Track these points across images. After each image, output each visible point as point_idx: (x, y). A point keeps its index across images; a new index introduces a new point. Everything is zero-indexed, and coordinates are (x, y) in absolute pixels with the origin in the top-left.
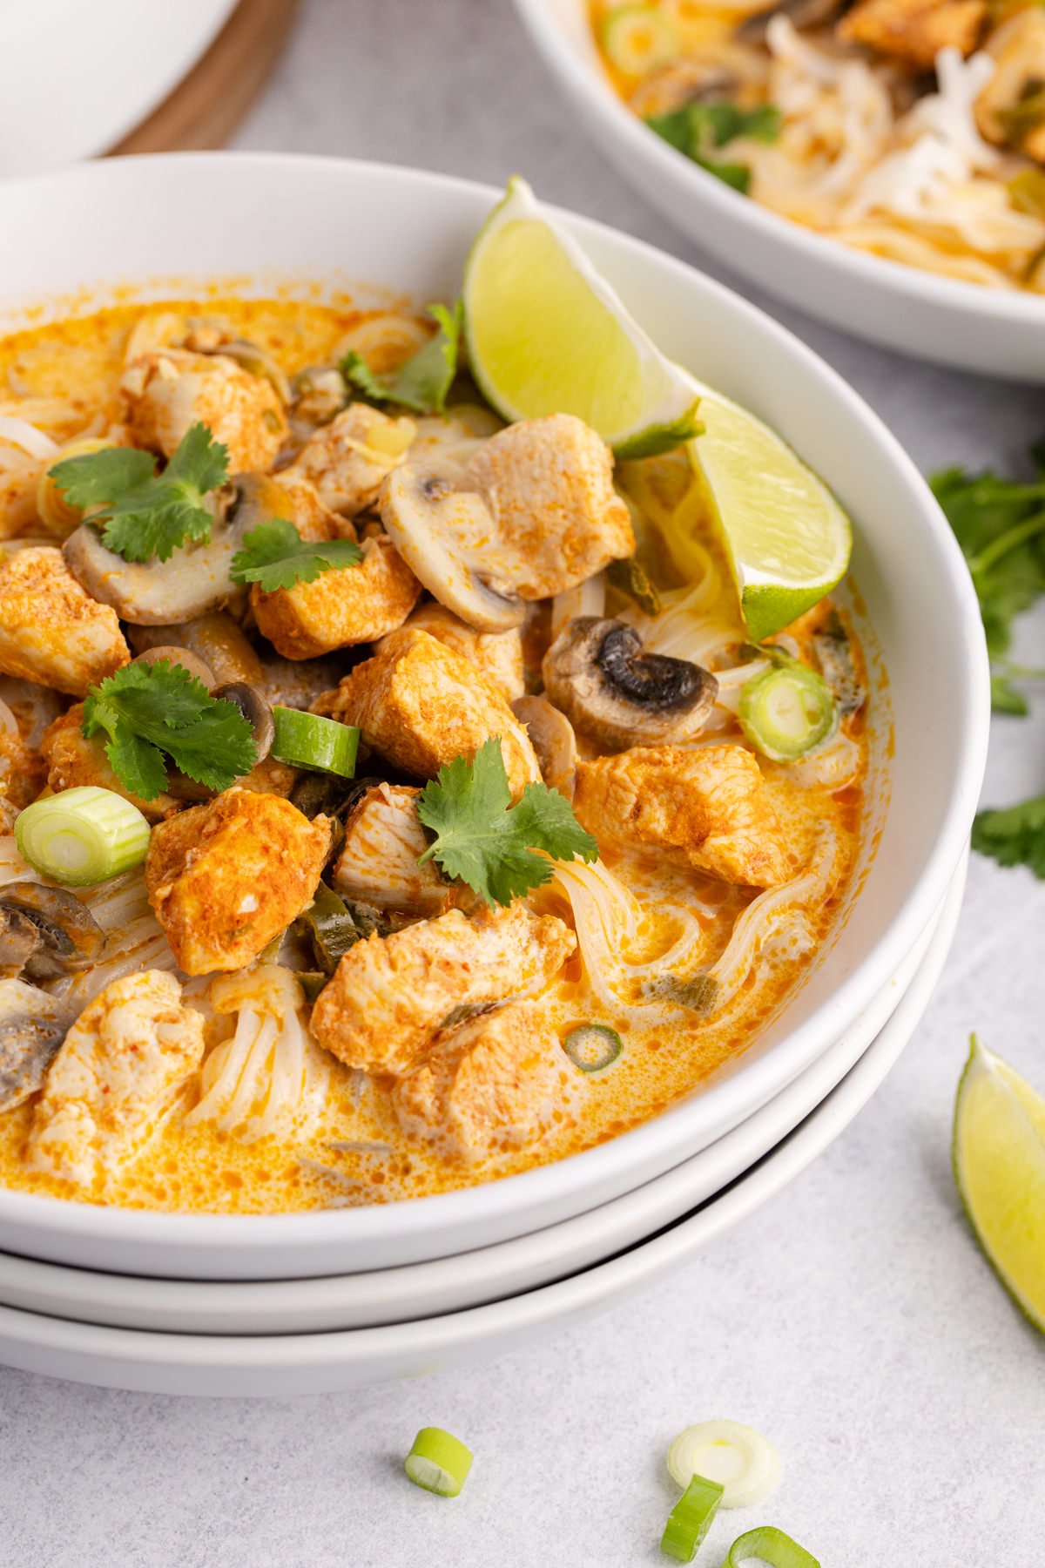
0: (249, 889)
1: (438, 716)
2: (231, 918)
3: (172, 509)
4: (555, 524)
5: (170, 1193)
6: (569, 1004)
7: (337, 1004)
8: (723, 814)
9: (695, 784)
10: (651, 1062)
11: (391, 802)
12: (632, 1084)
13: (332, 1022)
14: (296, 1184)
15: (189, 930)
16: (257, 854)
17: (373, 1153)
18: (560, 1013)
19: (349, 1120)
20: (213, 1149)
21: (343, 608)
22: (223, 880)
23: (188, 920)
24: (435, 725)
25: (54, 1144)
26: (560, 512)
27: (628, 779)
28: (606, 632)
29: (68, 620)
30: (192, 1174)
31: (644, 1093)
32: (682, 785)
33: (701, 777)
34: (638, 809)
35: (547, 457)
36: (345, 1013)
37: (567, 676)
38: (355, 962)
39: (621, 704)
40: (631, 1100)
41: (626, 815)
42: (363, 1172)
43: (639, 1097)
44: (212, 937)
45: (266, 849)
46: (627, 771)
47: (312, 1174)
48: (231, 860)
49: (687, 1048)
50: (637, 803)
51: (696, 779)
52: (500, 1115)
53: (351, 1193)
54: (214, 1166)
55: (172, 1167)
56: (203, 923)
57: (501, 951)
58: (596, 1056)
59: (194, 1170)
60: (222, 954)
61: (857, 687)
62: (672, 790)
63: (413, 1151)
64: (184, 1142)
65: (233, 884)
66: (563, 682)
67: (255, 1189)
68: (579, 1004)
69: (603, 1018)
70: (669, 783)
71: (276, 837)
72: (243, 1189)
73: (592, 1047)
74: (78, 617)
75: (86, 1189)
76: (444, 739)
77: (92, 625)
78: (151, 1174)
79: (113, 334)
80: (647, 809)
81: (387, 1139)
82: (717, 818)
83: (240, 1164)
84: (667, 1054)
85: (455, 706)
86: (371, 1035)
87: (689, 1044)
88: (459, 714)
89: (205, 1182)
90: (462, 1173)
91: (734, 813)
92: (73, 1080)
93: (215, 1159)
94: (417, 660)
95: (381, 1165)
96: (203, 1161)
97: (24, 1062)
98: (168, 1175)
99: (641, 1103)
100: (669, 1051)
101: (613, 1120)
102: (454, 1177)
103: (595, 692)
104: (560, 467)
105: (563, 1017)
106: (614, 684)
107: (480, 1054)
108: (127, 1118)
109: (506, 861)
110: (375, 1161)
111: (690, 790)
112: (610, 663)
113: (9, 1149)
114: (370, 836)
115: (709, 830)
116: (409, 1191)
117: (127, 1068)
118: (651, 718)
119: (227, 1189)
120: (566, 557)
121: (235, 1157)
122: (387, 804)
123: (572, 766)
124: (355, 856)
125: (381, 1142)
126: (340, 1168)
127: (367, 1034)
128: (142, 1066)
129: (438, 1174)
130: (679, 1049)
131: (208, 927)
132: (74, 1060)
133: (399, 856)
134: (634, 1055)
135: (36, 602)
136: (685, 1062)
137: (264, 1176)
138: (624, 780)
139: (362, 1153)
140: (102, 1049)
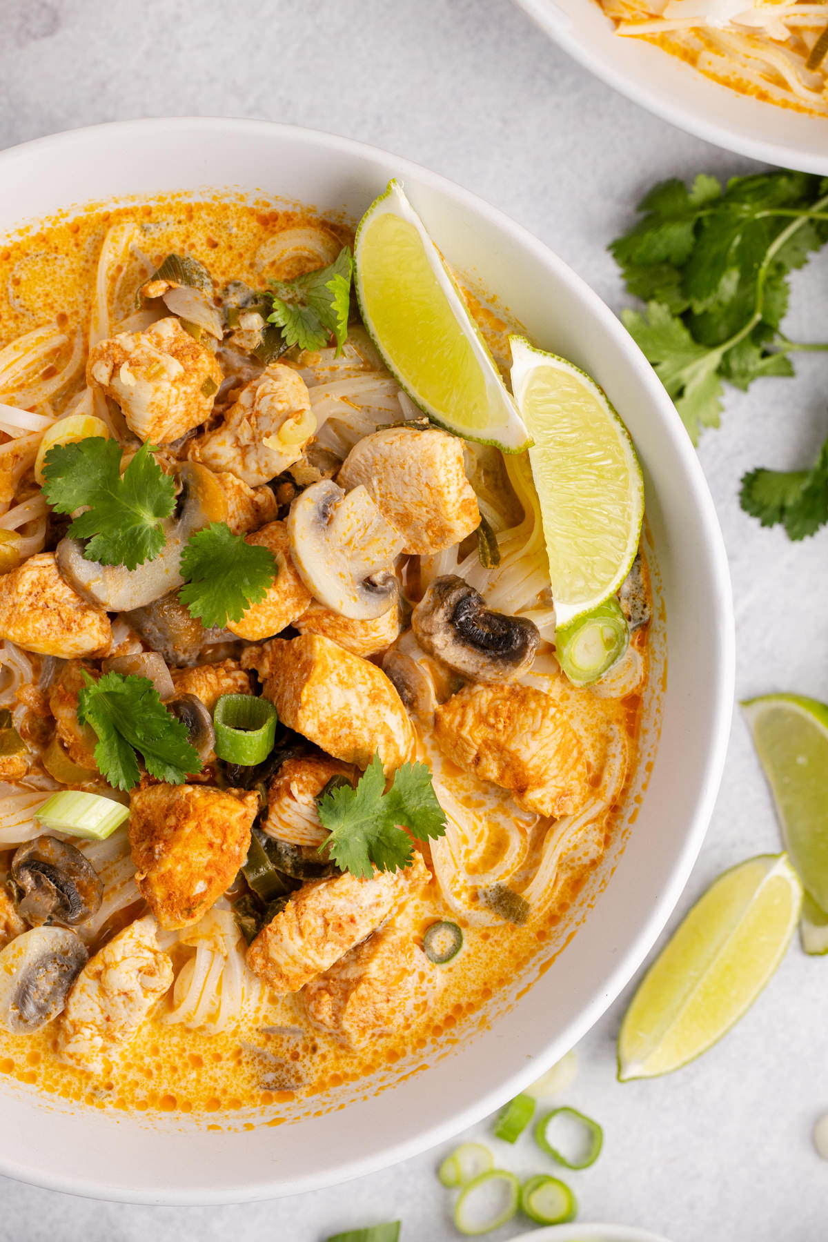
0: (200, 876)
1: (331, 730)
2: (188, 899)
3: (135, 529)
4: (420, 515)
5: (155, 1072)
6: (427, 903)
7: (264, 958)
8: (538, 772)
9: (518, 755)
10: (483, 951)
11: (299, 801)
12: (469, 970)
13: (261, 969)
14: (240, 1062)
15: (159, 906)
16: (204, 850)
17: (292, 1036)
18: (420, 910)
19: (276, 1008)
20: (182, 1037)
21: (263, 619)
22: (182, 873)
23: (158, 900)
24: (330, 735)
25: (75, 1054)
26: (424, 509)
27: (471, 739)
28: (458, 598)
29: (62, 633)
30: (169, 1056)
31: (477, 979)
32: (509, 752)
33: (523, 748)
34: (478, 760)
35: (414, 471)
36: (270, 965)
37: (430, 634)
38: (275, 933)
39: (469, 650)
40: (469, 983)
41: (469, 761)
42: (285, 1051)
43: (474, 981)
44: (176, 912)
45: (211, 845)
46: (470, 732)
47: (250, 1055)
48: (187, 858)
49: (508, 938)
50: (477, 754)
51: (519, 750)
52: (376, 1022)
53: (277, 1069)
54: (184, 1050)
55: (155, 1051)
56: (168, 902)
57: (378, 893)
58: (445, 947)
59: (171, 1053)
60: (184, 921)
61: (645, 606)
62: (502, 753)
63: (319, 1036)
64: (163, 1032)
65: (189, 875)
66: (426, 639)
67: (212, 1068)
68: (434, 904)
69: (451, 917)
70: (500, 748)
71: (219, 832)
72: (204, 1068)
73: (442, 940)
74: (69, 629)
75: (99, 1075)
76: (336, 744)
77: (80, 636)
78: (142, 1058)
79: (87, 241)
80: (484, 761)
81: (301, 1024)
82: (533, 776)
83: (201, 1049)
84: (494, 943)
85: (345, 719)
86: (288, 980)
87: (509, 935)
88: (347, 725)
89: (178, 1062)
90: (351, 1054)
91: (546, 770)
92: (85, 1010)
93: (184, 1044)
94: (316, 682)
95: (297, 1045)
96: (176, 1046)
97: (51, 993)
98: (154, 1058)
99: (475, 987)
100: (496, 941)
101: (455, 1003)
102: (346, 1056)
103: (450, 644)
104: (424, 480)
105: (423, 913)
106: (464, 636)
107: (363, 989)
108: (123, 1035)
109: (381, 838)
110: (293, 1042)
111: (514, 756)
112: (461, 623)
113: (46, 1041)
114: (285, 817)
115: (527, 785)
116: (316, 1067)
117: (122, 1006)
118: (490, 664)
119: (193, 1068)
120: (430, 537)
121: (197, 1043)
122: (296, 801)
123: (431, 710)
124: (275, 826)
125: (297, 1026)
126: (269, 1048)
127: (284, 979)
128: (131, 1005)
129: (335, 1053)
130: (502, 939)
131: (172, 904)
132: (85, 997)
133: (306, 829)
134: (471, 945)
135: (37, 625)
136: (506, 950)
137: (218, 1058)
138: (468, 740)
139: (284, 1037)
140: (103, 991)
